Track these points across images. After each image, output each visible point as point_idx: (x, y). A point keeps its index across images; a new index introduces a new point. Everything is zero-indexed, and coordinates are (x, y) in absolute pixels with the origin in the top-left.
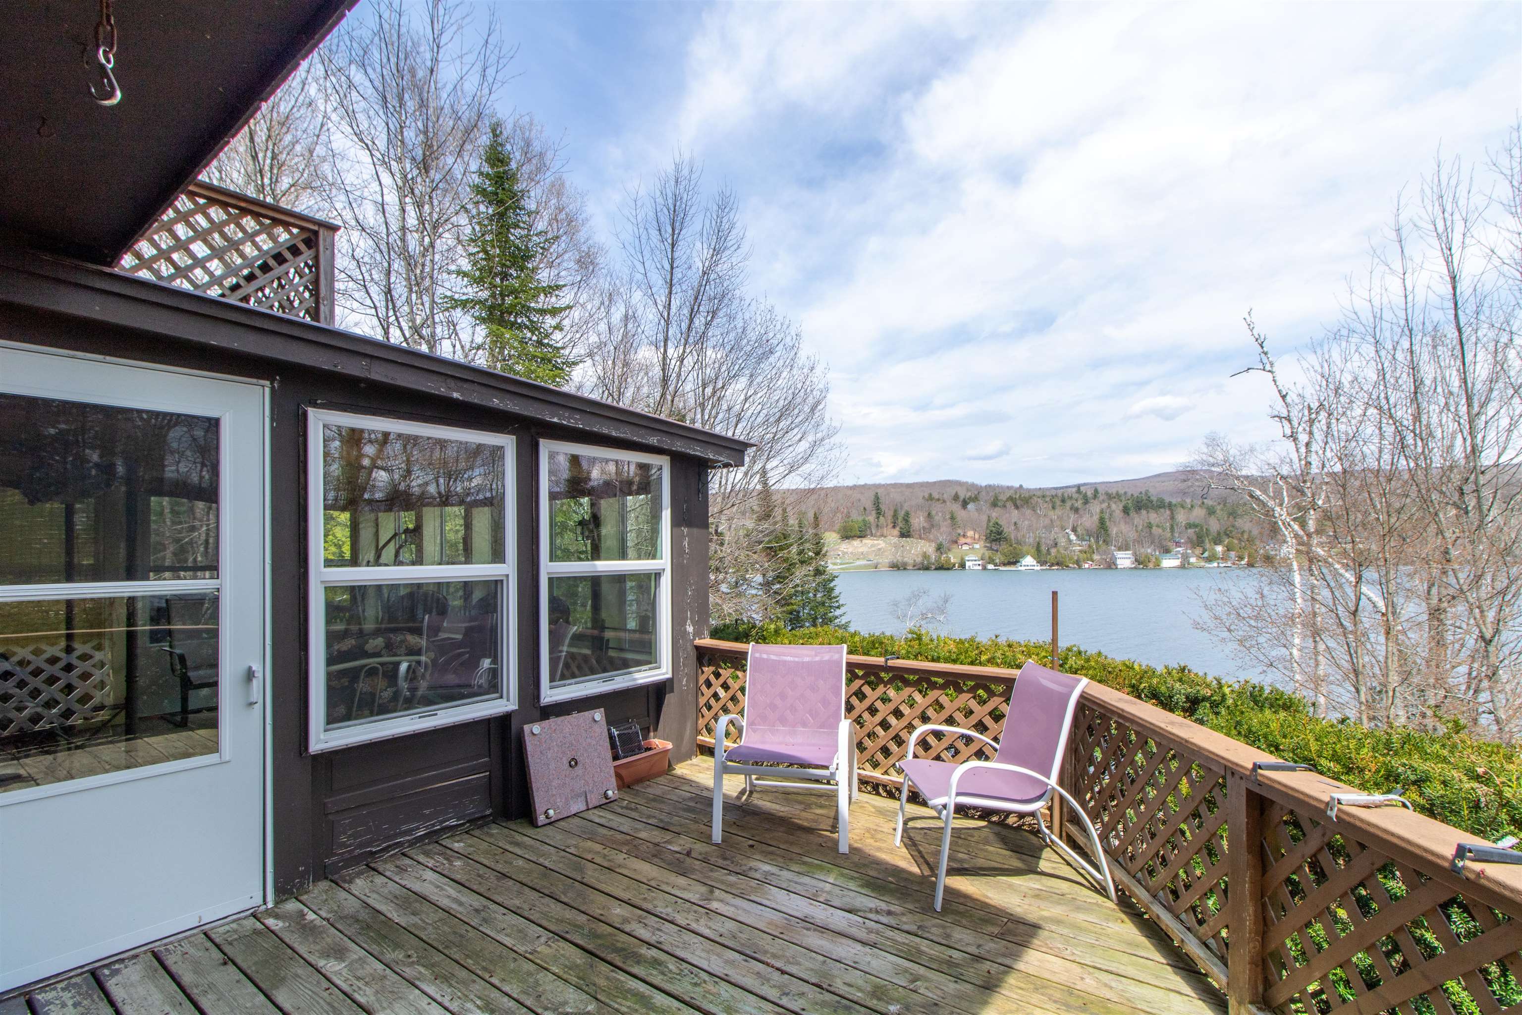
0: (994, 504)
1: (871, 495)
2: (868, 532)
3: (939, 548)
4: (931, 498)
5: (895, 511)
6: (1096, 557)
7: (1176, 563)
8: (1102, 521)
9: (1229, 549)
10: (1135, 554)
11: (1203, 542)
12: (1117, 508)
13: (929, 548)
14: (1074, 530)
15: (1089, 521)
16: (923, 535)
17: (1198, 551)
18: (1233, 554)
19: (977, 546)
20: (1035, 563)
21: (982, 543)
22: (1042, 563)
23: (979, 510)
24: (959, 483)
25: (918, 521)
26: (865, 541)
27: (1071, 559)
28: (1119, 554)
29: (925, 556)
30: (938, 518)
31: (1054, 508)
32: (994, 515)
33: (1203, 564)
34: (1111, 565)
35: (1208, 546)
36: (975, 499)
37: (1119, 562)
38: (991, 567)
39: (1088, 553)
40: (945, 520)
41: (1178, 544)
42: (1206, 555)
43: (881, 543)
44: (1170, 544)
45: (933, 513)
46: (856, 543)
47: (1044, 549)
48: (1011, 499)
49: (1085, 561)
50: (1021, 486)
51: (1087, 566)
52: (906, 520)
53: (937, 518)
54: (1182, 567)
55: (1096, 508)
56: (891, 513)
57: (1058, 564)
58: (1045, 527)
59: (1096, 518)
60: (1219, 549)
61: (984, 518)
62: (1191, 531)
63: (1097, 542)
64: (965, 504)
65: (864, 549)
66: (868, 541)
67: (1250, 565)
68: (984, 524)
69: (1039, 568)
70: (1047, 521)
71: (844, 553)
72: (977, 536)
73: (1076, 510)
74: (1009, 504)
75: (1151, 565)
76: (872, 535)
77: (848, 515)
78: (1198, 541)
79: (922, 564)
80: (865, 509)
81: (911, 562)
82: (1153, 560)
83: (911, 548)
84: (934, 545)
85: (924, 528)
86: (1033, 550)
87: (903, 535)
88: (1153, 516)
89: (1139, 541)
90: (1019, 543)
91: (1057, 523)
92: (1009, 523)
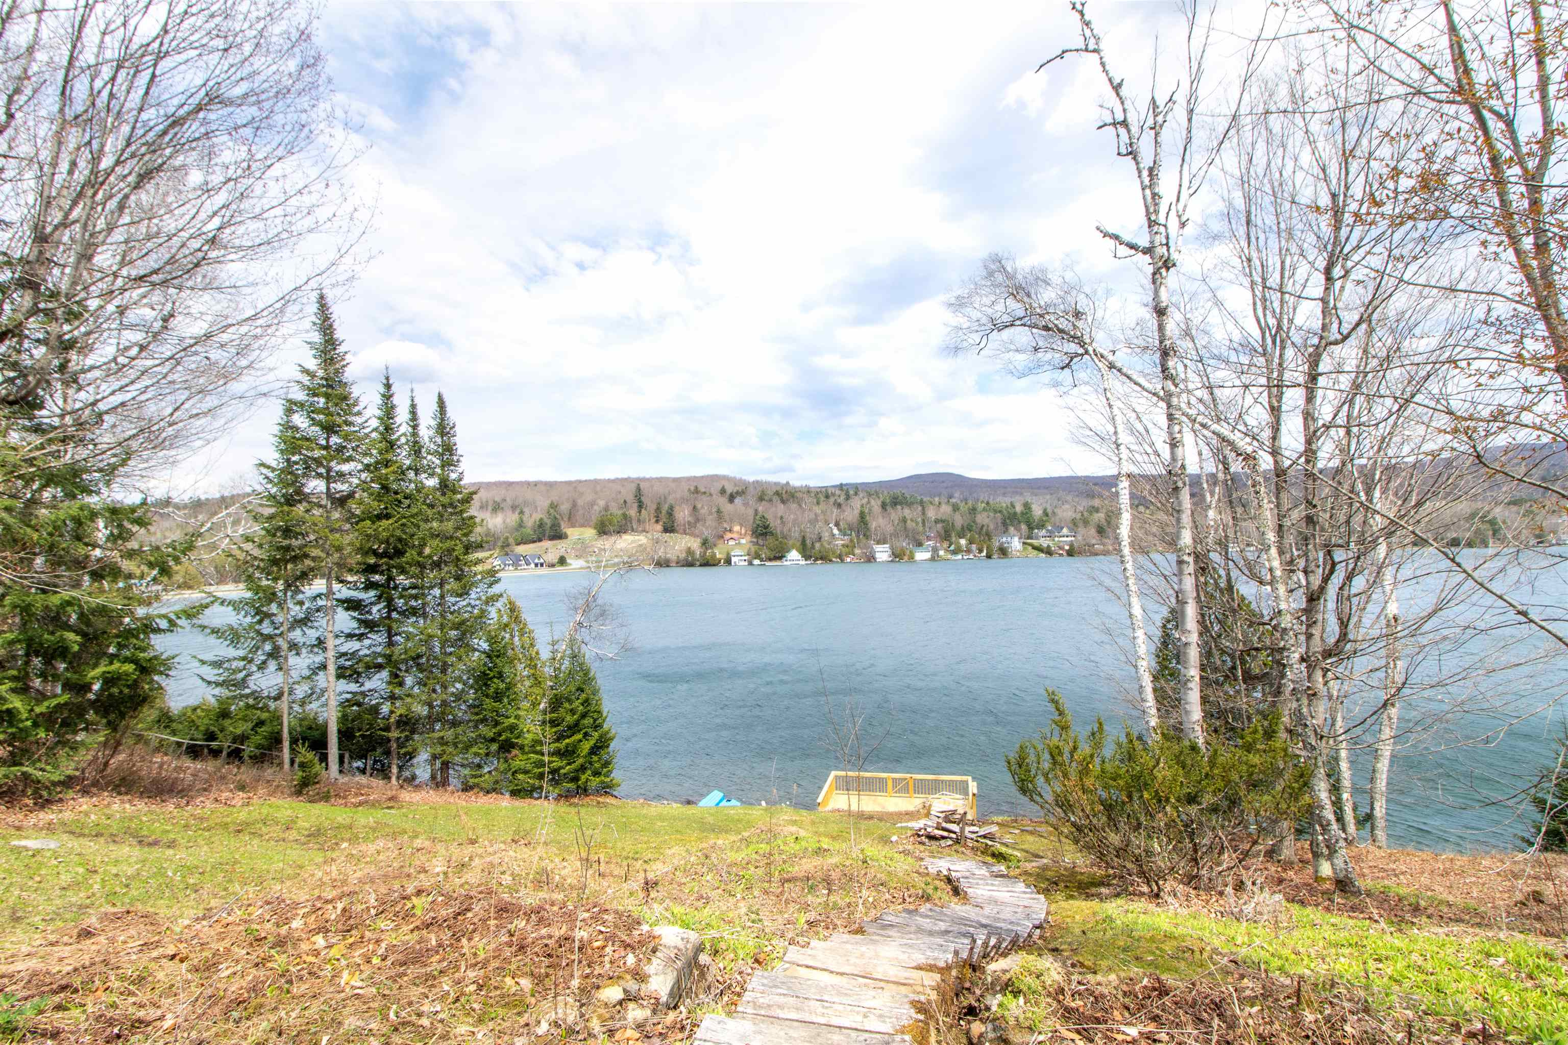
0: (761, 499)
1: (633, 487)
2: (629, 527)
3: (705, 543)
4: (696, 491)
5: (659, 504)
6: (857, 551)
7: (928, 555)
8: (862, 515)
9: (971, 542)
10: (892, 548)
11: (949, 536)
12: (876, 504)
13: (695, 544)
14: (837, 524)
15: (851, 515)
16: (689, 529)
17: (946, 545)
18: (974, 547)
19: (743, 541)
20: (800, 557)
21: (748, 538)
22: (807, 557)
23: (746, 504)
24: (726, 478)
25: (683, 514)
26: (625, 537)
27: (834, 552)
28: (878, 548)
29: (689, 551)
30: (704, 511)
31: (818, 503)
32: (760, 509)
33: (949, 556)
34: (870, 558)
35: (954, 539)
36: (741, 493)
37: (878, 555)
38: (757, 562)
39: (850, 548)
40: (710, 513)
41: (929, 538)
42: (952, 548)
43: (642, 539)
44: (922, 538)
45: (699, 506)
46: (615, 539)
47: (808, 542)
48: (777, 493)
49: (847, 555)
50: (788, 483)
51: (849, 560)
52: (670, 514)
53: (703, 511)
54: (933, 559)
55: (857, 503)
56: (655, 507)
57: (822, 559)
58: (810, 521)
59: (857, 512)
60: (963, 542)
61: (751, 512)
62: (939, 526)
63: (858, 536)
64: (732, 498)
65: (624, 546)
66: (628, 537)
67: (989, 556)
68: (751, 518)
69: (804, 562)
70: (812, 516)
71: (600, 550)
72: (743, 531)
73: (839, 505)
74: (775, 498)
75: (906, 558)
76: (633, 530)
77: (606, 509)
78: (946, 535)
79: (686, 560)
80: (625, 502)
81: (674, 558)
82: (908, 552)
83: (675, 544)
84: (699, 540)
85: (689, 523)
86: (798, 544)
87: (666, 530)
88: (907, 512)
89: (895, 535)
90: (785, 537)
91: (821, 517)
92: (776, 517)
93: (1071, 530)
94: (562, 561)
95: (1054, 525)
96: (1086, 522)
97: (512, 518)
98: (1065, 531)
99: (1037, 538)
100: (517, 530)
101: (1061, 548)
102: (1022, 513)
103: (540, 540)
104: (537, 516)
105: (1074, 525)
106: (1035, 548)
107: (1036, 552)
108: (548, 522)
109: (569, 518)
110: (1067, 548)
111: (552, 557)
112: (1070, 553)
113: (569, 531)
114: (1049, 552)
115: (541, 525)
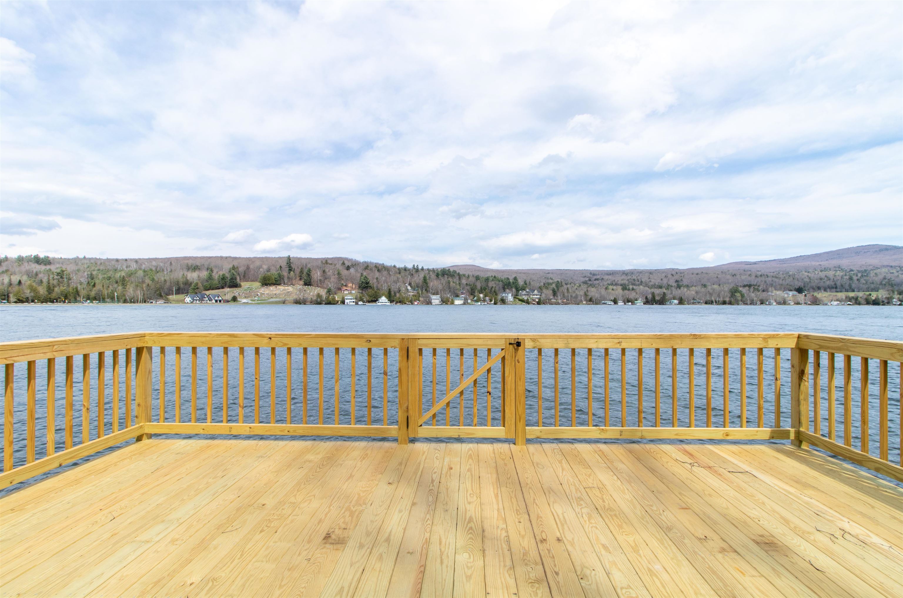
0: (366, 269)
1: (287, 261)
2: (282, 282)
3: (329, 291)
4: (327, 264)
5: (302, 268)
6: (421, 299)
7: (461, 302)
8: (425, 280)
9: (486, 296)
10: (441, 297)
11: (474, 292)
12: (433, 276)
13: (323, 293)
14: (410, 284)
15: (418, 279)
16: (320, 284)
17: (472, 297)
18: (487, 298)
19: (354, 292)
20: (387, 301)
21: (357, 290)
22: (391, 301)
23: (357, 271)
24: (346, 259)
25: (317, 275)
26: (279, 287)
27: (407, 299)
28: (433, 297)
29: (319, 296)
30: (330, 273)
31: (400, 273)
32: (365, 274)
33: (474, 303)
34: (429, 303)
35: (476, 294)
36: (354, 266)
37: (433, 301)
38: (361, 303)
39: (417, 298)
40: (334, 274)
41: (463, 293)
42: (475, 298)
43: (290, 289)
44: (459, 292)
45: (327, 270)
46: (272, 288)
47: (392, 293)
48: (376, 267)
49: (415, 301)
50: (383, 263)
51: (416, 303)
52: (309, 275)
53: (328, 273)
54: (464, 304)
55: (422, 275)
56: (299, 270)
58: (394, 282)
59: (421, 278)
60: (481, 295)
61: (359, 275)
62: (468, 288)
63: (422, 291)
64: (348, 268)
65: (278, 292)
66: (281, 288)
67: (495, 303)
68: (359, 279)
69: (389, 304)
70: (395, 278)
71: (262, 294)
72: (354, 286)
73: (412, 275)
74: (375, 270)
75: (449, 303)
76: (284, 284)
77: (269, 270)
78: (472, 293)
79: (317, 301)
80: (281, 267)
81: (309, 300)
82: (450, 300)
83: (311, 292)
84: (326, 290)
85: (320, 280)
86: (386, 293)
87: (306, 284)
88: (450, 279)
89: (443, 290)
90: (378, 289)
91: (401, 280)
92: (373, 278)
93: (539, 292)
94: (234, 299)
95: (530, 289)
96: (547, 288)
97: (204, 274)
98: (536, 292)
99: (521, 296)
100: (207, 281)
101: (534, 300)
102: (513, 283)
103: (223, 288)
104: (221, 273)
105: (540, 289)
106: (520, 300)
107: (520, 302)
108: (228, 275)
109: (244, 276)
110: (537, 300)
111: (229, 297)
112: (539, 303)
113: (242, 284)
114: (528, 302)
115: (223, 278)
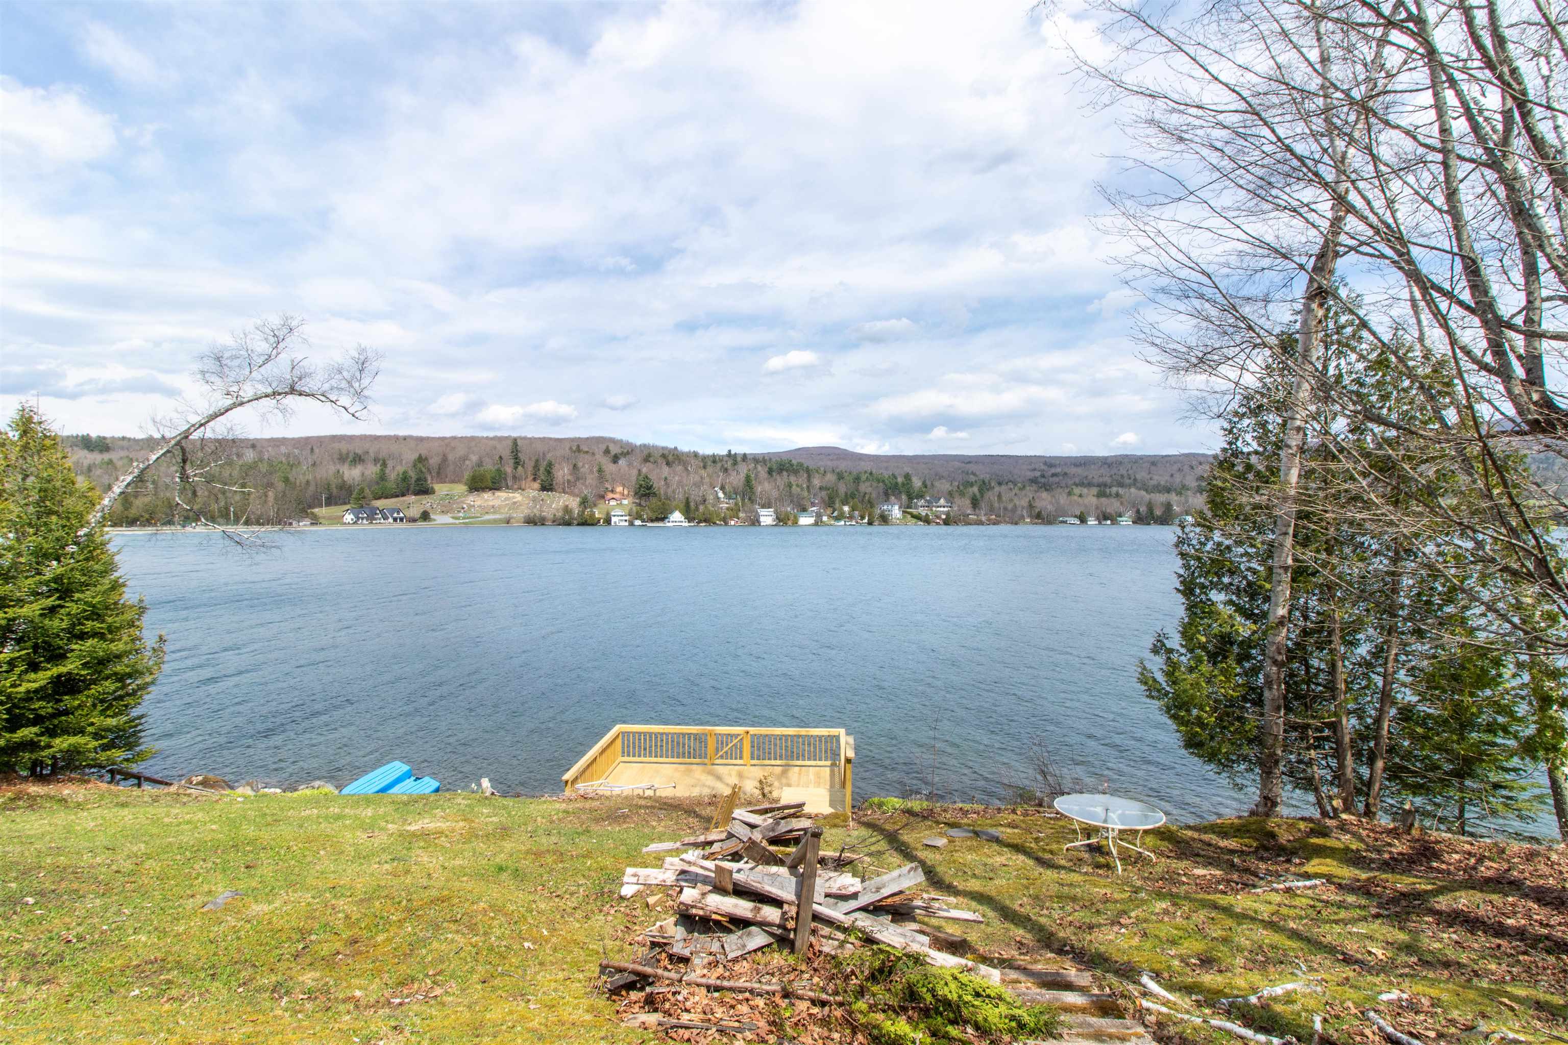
0: (647, 459)
1: (510, 443)
2: (503, 484)
3: (584, 502)
4: (579, 450)
5: (537, 461)
6: (741, 515)
7: (811, 520)
8: (748, 479)
9: (853, 509)
10: (776, 512)
11: (834, 503)
12: (762, 471)
13: (573, 503)
14: (723, 489)
15: (736, 479)
16: (568, 488)
17: (829, 511)
18: (856, 514)
19: (625, 502)
20: (683, 519)
21: (631, 499)
22: (690, 519)
23: (630, 465)
24: (612, 440)
25: (562, 473)
26: (498, 494)
27: (718, 515)
28: (763, 512)
29: (567, 510)
30: (584, 469)
31: (705, 467)
32: (644, 470)
33: (832, 522)
34: (754, 522)
35: (837, 505)
36: (625, 454)
37: (762, 519)
38: (638, 522)
39: (734, 512)
40: (591, 472)
41: (813, 505)
42: (835, 514)
43: (517, 496)
44: (807, 503)
45: (580, 464)
46: (487, 495)
47: (692, 505)
48: (664, 456)
49: (731, 518)
50: (676, 448)
51: (733, 523)
52: (549, 471)
54: (816, 524)
55: (743, 469)
56: (533, 464)
57: (705, 521)
58: (695, 484)
59: (742, 476)
60: (846, 509)
61: (634, 472)
62: (824, 493)
63: (743, 500)
64: (615, 459)
65: (497, 503)
66: (502, 495)
67: (870, 523)
68: (634, 478)
69: (687, 524)
70: (697, 478)
71: (470, 506)
72: (626, 492)
73: (726, 470)
74: (660, 460)
75: (790, 523)
76: (507, 488)
77: (480, 464)
78: (830, 503)
79: (563, 518)
80: (501, 457)
81: (550, 516)
82: (792, 518)
83: (552, 503)
84: (578, 499)
85: (569, 481)
86: (682, 506)
87: (544, 488)
88: (793, 479)
89: (780, 499)
90: (668, 498)
91: (707, 480)
92: (660, 479)
93: (947, 501)
94: (425, 516)
95: (932, 496)
96: (962, 494)
97: (372, 470)
98: (942, 501)
99: (916, 508)
100: (378, 483)
101: (938, 517)
102: (903, 484)
103: (403, 495)
104: (400, 469)
105: (950, 496)
106: (913, 516)
107: (914, 520)
108: (413, 474)
109: (438, 473)
110: (944, 517)
111: (415, 512)
112: (946, 522)
113: (437, 487)
114: (927, 521)
115: (405, 478)
